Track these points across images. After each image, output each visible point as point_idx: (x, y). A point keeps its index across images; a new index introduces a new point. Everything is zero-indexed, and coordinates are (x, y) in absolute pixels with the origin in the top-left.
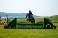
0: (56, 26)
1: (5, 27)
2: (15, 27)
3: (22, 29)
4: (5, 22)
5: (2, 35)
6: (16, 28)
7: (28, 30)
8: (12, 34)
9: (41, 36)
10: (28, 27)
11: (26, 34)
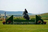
0: (46, 22)
1: (4, 23)
2: (12, 22)
3: (18, 24)
4: (4, 19)
5: (1, 29)
6: (12, 24)
7: (22, 26)
8: (9, 29)
9: (34, 31)
10: (22, 23)
11: (21, 29)
